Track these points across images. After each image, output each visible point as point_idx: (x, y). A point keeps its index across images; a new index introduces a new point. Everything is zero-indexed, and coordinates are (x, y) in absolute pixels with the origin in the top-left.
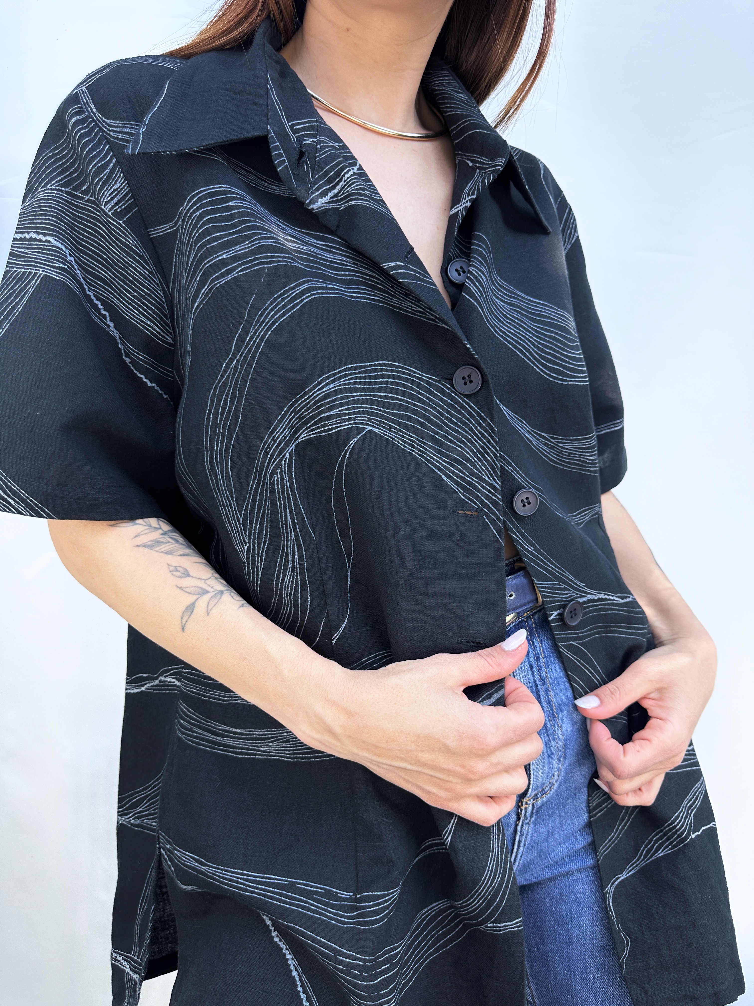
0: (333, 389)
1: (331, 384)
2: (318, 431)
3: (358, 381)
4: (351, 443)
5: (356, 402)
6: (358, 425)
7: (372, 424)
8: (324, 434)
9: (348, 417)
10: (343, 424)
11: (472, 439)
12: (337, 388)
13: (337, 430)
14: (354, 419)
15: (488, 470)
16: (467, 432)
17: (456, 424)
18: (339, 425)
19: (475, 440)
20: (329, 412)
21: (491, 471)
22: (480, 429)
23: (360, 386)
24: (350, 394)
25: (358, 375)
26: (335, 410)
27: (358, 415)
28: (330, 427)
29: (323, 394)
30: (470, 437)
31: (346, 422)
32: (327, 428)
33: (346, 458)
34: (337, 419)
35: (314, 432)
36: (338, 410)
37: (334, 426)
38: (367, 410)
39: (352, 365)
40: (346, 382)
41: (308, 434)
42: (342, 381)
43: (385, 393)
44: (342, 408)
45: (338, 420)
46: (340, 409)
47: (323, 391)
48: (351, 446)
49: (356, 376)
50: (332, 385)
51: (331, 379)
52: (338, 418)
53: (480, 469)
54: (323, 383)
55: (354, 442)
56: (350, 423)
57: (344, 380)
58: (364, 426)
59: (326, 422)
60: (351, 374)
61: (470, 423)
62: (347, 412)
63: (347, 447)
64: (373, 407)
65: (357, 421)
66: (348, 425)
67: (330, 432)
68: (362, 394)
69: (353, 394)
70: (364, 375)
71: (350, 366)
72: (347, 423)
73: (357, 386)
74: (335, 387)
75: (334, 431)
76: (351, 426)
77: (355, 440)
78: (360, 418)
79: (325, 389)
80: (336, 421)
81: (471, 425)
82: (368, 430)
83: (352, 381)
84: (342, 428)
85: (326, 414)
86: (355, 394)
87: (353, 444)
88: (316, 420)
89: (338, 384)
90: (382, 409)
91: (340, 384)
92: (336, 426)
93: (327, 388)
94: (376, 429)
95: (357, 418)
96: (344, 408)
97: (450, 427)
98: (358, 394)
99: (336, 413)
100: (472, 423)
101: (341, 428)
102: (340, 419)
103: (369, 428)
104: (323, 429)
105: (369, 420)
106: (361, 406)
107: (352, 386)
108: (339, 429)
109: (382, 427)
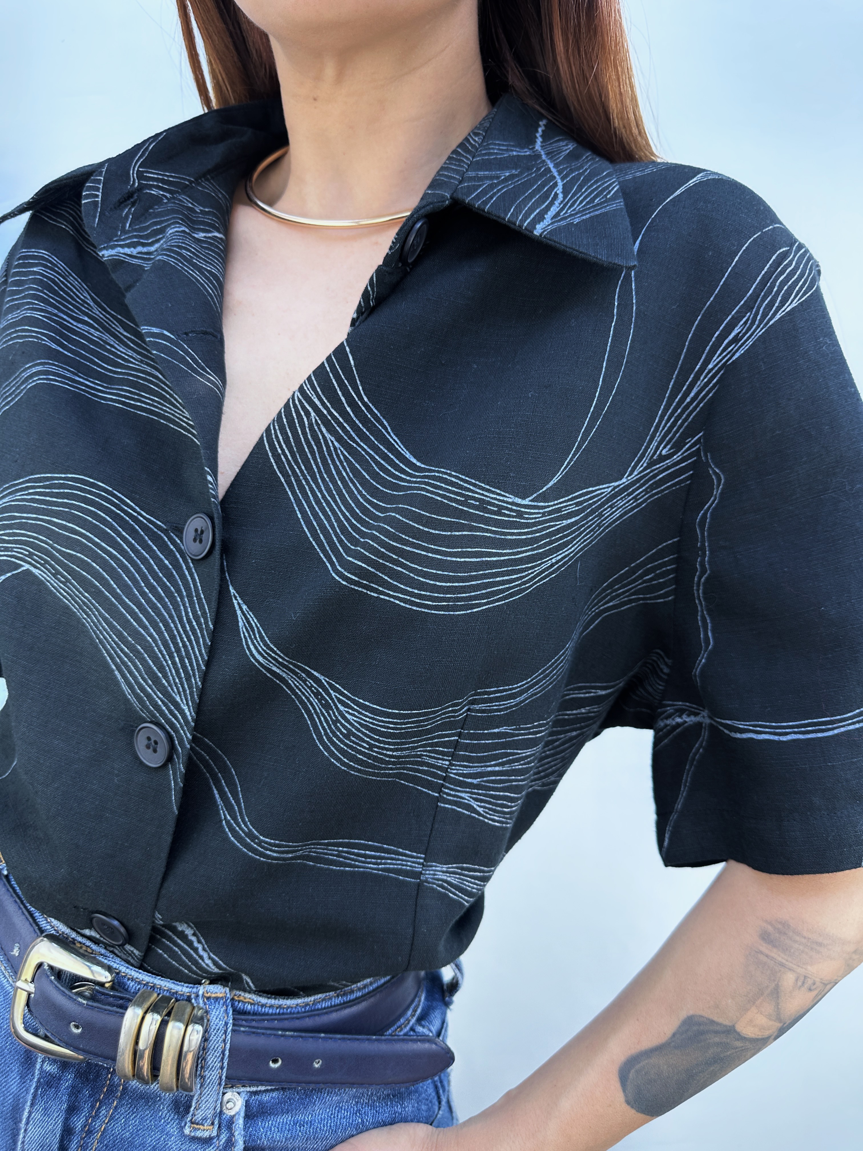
1: (6, 497)
3: (38, 497)
5: (21, 526)
6: (13, 560)
7: (33, 563)
9: (7, 545)
11: (174, 629)
12: (9, 504)
14: (12, 550)
15: (183, 687)
16: (171, 617)
17: (160, 599)
19: (178, 632)
21: (187, 689)
22: (191, 617)
23: (39, 506)
24: (19, 515)
27: (20, 547)
30: (172, 625)
38: (35, 541)
39: (42, 476)
42: (20, 495)
43: (64, 520)
44: (3, 532)
49: (39, 490)
50: (11, 498)
51: (9, 491)
53: (172, 682)
56: (9, 554)
57: (23, 493)
58: (20, 563)
60: (33, 487)
61: (180, 603)
62: (7, 538)
64: (43, 538)
65: (14, 553)
66: (4, 556)
68: (36, 516)
69: (25, 515)
70: (47, 491)
71: (39, 476)
72: (3, 553)
73: (34, 504)
74: (8, 502)
76: (7, 559)
77: (3, 578)
78: (19, 550)
81: (182, 608)
82: (24, 568)
83: (30, 497)
89: (16, 498)
90: (52, 543)
91: (18, 498)
94: (36, 572)
95: (15, 550)
96: (7, 531)
97: (149, 601)
98: (31, 515)
100: (184, 605)
103: (27, 566)
105: (31, 555)
106: (29, 533)
107: (28, 503)
109: (46, 569)
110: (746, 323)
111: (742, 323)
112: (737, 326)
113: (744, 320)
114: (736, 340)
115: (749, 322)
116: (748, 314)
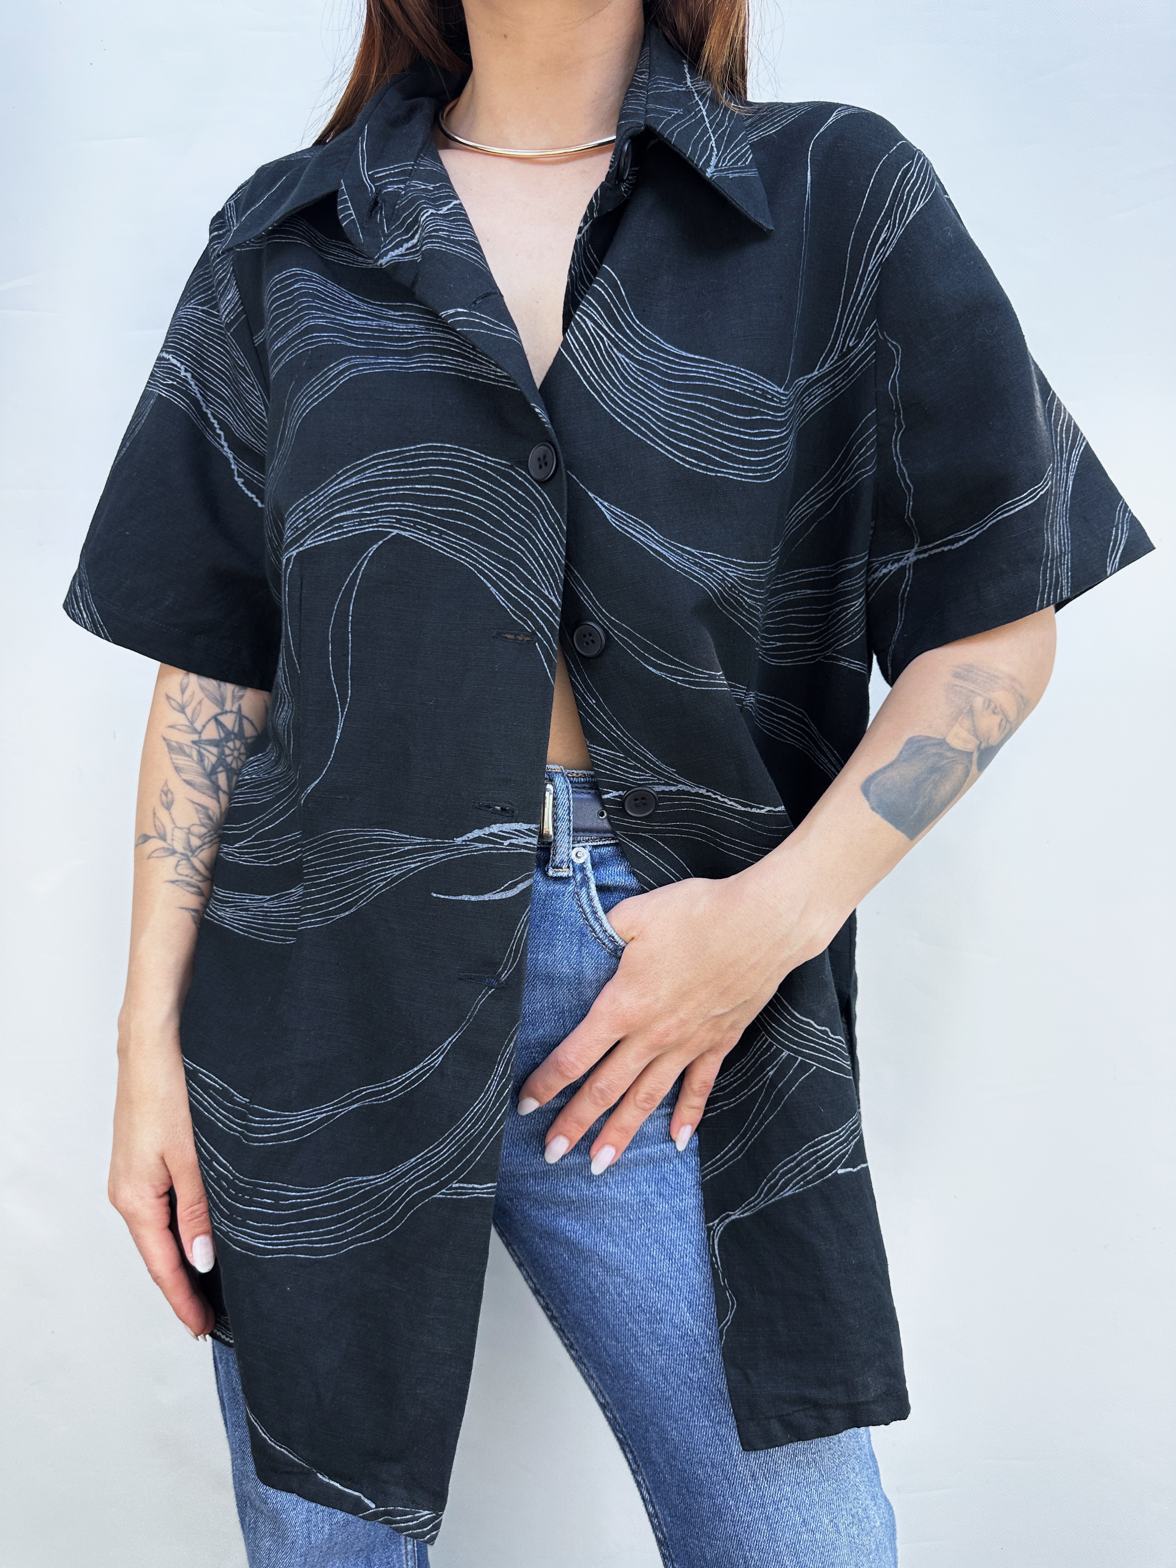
0: (354, 484)
1: (352, 478)
2: (327, 535)
3: (390, 471)
4: (370, 550)
5: (382, 499)
6: (382, 528)
7: (402, 527)
8: (336, 539)
9: (369, 518)
10: (362, 527)
11: (535, 538)
12: (359, 482)
13: (354, 533)
14: (377, 521)
15: (549, 582)
18: (357, 528)
19: (539, 540)
20: (346, 511)
21: (553, 584)
23: (391, 478)
24: (377, 490)
25: (391, 464)
26: (354, 510)
27: (383, 516)
28: (345, 530)
29: (341, 489)
31: (365, 524)
32: (341, 531)
33: (363, 568)
34: (355, 521)
35: (322, 537)
36: (357, 509)
37: (350, 529)
38: (397, 508)
39: (384, 452)
40: (373, 474)
41: (314, 540)
42: (368, 473)
43: (427, 485)
44: (362, 508)
45: (357, 522)
46: (360, 509)
47: (341, 486)
48: (370, 554)
49: (389, 465)
50: (354, 479)
51: (353, 472)
52: (357, 519)
53: (540, 579)
54: (342, 476)
55: (374, 550)
56: (371, 525)
57: (370, 471)
58: (389, 530)
59: (341, 524)
60: (381, 463)
62: (368, 512)
63: (365, 555)
64: (407, 504)
65: (380, 524)
66: (369, 528)
67: (345, 536)
68: (393, 488)
69: (380, 489)
70: (399, 463)
71: (382, 453)
72: (367, 526)
73: (387, 478)
74: (357, 481)
75: (350, 535)
76: (371, 529)
77: (376, 546)
78: (384, 520)
79: (344, 484)
80: (354, 522)
81: (539, 523)
82: (393, 534)
83: (381, 473)
84: (361, 532)
85: (342, 514)
86: (383, 489)
87: (372, 552)
88: (328, 521)
89: (361, 478)
90: (419, 506)
91: (364, 477)
92: (353, 528)
93: (347, 483)
94: (407, 533)
95: (380, 520)
96: (365, 507)
98: (388, 488)
99: (355, 513)
100: (541, 521)
101: (359, 532)
102: (358, 520)
103: (395, 532)
104: (335, 532)
105: (398, 521)
106: (389, 503)
107: (381, 479)
108: (357, 533)
109: (418, 529)
110: (888, 228)
111: (886, 229)
112: (882, 232)
113: (887, 226)
114: (884, 242)
115: (891, 227)
116: (889, 221)
